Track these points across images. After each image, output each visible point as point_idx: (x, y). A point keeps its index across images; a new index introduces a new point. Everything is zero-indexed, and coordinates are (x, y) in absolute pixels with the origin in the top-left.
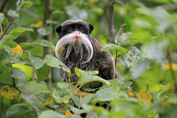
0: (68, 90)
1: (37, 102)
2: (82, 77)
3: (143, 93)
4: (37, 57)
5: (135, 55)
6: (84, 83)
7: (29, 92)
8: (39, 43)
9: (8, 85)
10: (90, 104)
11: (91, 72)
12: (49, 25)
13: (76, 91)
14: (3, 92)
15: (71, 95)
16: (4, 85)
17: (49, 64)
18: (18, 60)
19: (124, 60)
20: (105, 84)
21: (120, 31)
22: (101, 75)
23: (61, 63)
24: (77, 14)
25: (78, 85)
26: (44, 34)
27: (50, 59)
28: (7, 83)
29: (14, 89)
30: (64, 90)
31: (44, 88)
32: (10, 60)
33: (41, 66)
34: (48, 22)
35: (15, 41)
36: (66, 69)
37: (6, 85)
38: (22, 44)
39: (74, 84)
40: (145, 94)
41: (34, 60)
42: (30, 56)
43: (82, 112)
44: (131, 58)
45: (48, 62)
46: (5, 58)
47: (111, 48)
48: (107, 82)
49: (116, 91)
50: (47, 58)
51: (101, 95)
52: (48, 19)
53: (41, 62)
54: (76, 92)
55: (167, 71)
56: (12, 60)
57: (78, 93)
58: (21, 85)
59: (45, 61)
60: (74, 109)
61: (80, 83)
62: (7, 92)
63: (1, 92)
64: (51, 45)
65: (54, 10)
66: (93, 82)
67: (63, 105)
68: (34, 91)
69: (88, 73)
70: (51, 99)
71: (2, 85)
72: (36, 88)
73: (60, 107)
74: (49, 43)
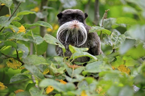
0: (63, 63)
1: (37, 72)
2: (75, 53)
3: (122, 67)
4: (38, 35)
5: (117, 36)
6: (76, 57)
7: (31, 64)
8: (39, 24)
9: (13, 57)
10: (81, 74)
11: (82, 49)
12: (45, 10)
14: (9, 63)
15: (66, 68)
17: (48, 42)
18: (23, 37)
19: (108, 39)
20: (92, 59)
21: (105, 15)
25: (71, 59)
27: (49, 37)
30: (60, 63)
31: (43, 61)
32: (16, 37)
33: (41, 42)
34: (45, 7)
36: (61, 46)
37: (11, 57)
38: (25, 25)
39: (67, 59)
40: (124, 68)
41: (36, 37)
42: (32, 34)
44: (114, 38)
45: (47, 40)
46: (12, 35)
47: (98, 29)
48: (95, 57)
49: (103, 65)
50: (46, 36)
51: (90, 68)
52: (45, 5)
53: (41, 39)
54: (69, 65)
56: (17, 37)
57: (71, 66)
58: (25, 58)
59: (44, 39)
61: (72, 57)
62: (12, 64)
63: (7, 63)
64: (49, 26)
67: (58, 75)
68: (35, 63)
69: (80, 50)
70: (48, 69)
71: (8, 58)
72: (37, 60)
73: (56, 77)
74: (47, 24)
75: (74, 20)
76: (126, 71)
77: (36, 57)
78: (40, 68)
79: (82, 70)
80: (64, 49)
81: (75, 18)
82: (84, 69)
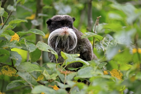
0: (56, 69)
3: (115, 72)
4: (31, 43)
5: (109, 41)
6: (69, 63)
7: (24, 71)
8: (32, 31)
9: (8, 65)
10: (73, 80)
11: (74, 55)
12: (40, 17)
13: (62, 69)
14: (4, 71)
15: (58, 74)
16: (5, 65)
17: (40, 49)
18: (16, 45)
19: (100, 45)
20: (85, 64)
21: (97, 22)
22: (82, 57)
23: (50, 48)
24: (63, 9)
25: (64, 65)
26: (37, 24)
27: (41, 44)
28: (7, 64)
29: (12, 68)
30: (53, 69)
31: (36, 68)
32: (9, 45)
33: (34, 50)
34: (40, 15)
35: (13, 30)
36: (54, 52)
38: (18, 33)
39: (60, 65)
40: (117, 72)
41: (29, 45)
42: (25, 42)
43: (67, 86)
44: (105, 44)
45: (40, 47)
46: (5, 44)
47: (90, 35)
48: (87, 63)
49: (94, 70)
50: (38, 44)
51: (82, 74)
52: (40, 13)
53: (34, 47)
54: (62, 71)
55: (134, 54)
56: (11, 45)
57: (64, 72)
58: (18, 65)
59: (37, 46)
60: (60, 84)
61: (65, 63)
62: (7, 71)
63: (2, 71)
64: (42, 33)
65: (44, 6)
66: (75, 63)
67: (52, 81)
68: (28, 70)
69: (72, 56)
70: (42, 76)
71: (3, 66)
72: (30, 67)
73: (49, 83)
74: (40, 31)
75: (64, 27)
76: (119, 75)
77: (29, 64)
78: (33, 75)
79: (74, 75)
80: (56, 55)
81: (65, 25)
82: (76, 75)
